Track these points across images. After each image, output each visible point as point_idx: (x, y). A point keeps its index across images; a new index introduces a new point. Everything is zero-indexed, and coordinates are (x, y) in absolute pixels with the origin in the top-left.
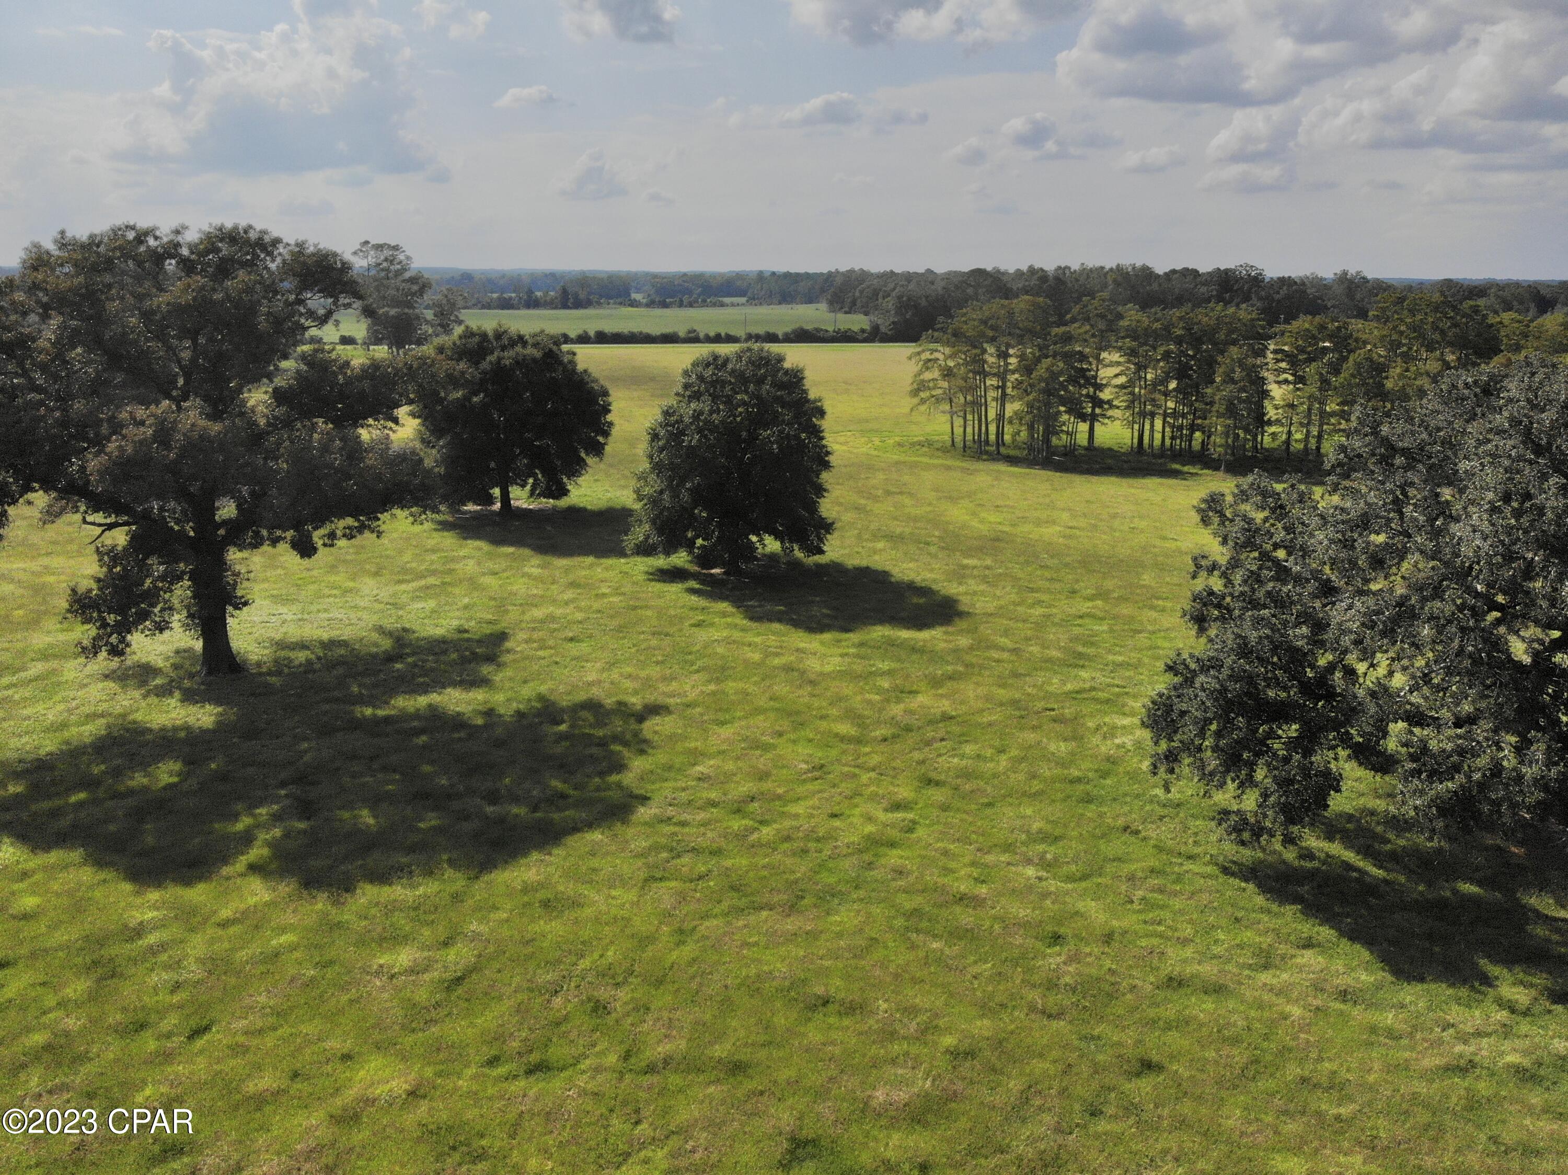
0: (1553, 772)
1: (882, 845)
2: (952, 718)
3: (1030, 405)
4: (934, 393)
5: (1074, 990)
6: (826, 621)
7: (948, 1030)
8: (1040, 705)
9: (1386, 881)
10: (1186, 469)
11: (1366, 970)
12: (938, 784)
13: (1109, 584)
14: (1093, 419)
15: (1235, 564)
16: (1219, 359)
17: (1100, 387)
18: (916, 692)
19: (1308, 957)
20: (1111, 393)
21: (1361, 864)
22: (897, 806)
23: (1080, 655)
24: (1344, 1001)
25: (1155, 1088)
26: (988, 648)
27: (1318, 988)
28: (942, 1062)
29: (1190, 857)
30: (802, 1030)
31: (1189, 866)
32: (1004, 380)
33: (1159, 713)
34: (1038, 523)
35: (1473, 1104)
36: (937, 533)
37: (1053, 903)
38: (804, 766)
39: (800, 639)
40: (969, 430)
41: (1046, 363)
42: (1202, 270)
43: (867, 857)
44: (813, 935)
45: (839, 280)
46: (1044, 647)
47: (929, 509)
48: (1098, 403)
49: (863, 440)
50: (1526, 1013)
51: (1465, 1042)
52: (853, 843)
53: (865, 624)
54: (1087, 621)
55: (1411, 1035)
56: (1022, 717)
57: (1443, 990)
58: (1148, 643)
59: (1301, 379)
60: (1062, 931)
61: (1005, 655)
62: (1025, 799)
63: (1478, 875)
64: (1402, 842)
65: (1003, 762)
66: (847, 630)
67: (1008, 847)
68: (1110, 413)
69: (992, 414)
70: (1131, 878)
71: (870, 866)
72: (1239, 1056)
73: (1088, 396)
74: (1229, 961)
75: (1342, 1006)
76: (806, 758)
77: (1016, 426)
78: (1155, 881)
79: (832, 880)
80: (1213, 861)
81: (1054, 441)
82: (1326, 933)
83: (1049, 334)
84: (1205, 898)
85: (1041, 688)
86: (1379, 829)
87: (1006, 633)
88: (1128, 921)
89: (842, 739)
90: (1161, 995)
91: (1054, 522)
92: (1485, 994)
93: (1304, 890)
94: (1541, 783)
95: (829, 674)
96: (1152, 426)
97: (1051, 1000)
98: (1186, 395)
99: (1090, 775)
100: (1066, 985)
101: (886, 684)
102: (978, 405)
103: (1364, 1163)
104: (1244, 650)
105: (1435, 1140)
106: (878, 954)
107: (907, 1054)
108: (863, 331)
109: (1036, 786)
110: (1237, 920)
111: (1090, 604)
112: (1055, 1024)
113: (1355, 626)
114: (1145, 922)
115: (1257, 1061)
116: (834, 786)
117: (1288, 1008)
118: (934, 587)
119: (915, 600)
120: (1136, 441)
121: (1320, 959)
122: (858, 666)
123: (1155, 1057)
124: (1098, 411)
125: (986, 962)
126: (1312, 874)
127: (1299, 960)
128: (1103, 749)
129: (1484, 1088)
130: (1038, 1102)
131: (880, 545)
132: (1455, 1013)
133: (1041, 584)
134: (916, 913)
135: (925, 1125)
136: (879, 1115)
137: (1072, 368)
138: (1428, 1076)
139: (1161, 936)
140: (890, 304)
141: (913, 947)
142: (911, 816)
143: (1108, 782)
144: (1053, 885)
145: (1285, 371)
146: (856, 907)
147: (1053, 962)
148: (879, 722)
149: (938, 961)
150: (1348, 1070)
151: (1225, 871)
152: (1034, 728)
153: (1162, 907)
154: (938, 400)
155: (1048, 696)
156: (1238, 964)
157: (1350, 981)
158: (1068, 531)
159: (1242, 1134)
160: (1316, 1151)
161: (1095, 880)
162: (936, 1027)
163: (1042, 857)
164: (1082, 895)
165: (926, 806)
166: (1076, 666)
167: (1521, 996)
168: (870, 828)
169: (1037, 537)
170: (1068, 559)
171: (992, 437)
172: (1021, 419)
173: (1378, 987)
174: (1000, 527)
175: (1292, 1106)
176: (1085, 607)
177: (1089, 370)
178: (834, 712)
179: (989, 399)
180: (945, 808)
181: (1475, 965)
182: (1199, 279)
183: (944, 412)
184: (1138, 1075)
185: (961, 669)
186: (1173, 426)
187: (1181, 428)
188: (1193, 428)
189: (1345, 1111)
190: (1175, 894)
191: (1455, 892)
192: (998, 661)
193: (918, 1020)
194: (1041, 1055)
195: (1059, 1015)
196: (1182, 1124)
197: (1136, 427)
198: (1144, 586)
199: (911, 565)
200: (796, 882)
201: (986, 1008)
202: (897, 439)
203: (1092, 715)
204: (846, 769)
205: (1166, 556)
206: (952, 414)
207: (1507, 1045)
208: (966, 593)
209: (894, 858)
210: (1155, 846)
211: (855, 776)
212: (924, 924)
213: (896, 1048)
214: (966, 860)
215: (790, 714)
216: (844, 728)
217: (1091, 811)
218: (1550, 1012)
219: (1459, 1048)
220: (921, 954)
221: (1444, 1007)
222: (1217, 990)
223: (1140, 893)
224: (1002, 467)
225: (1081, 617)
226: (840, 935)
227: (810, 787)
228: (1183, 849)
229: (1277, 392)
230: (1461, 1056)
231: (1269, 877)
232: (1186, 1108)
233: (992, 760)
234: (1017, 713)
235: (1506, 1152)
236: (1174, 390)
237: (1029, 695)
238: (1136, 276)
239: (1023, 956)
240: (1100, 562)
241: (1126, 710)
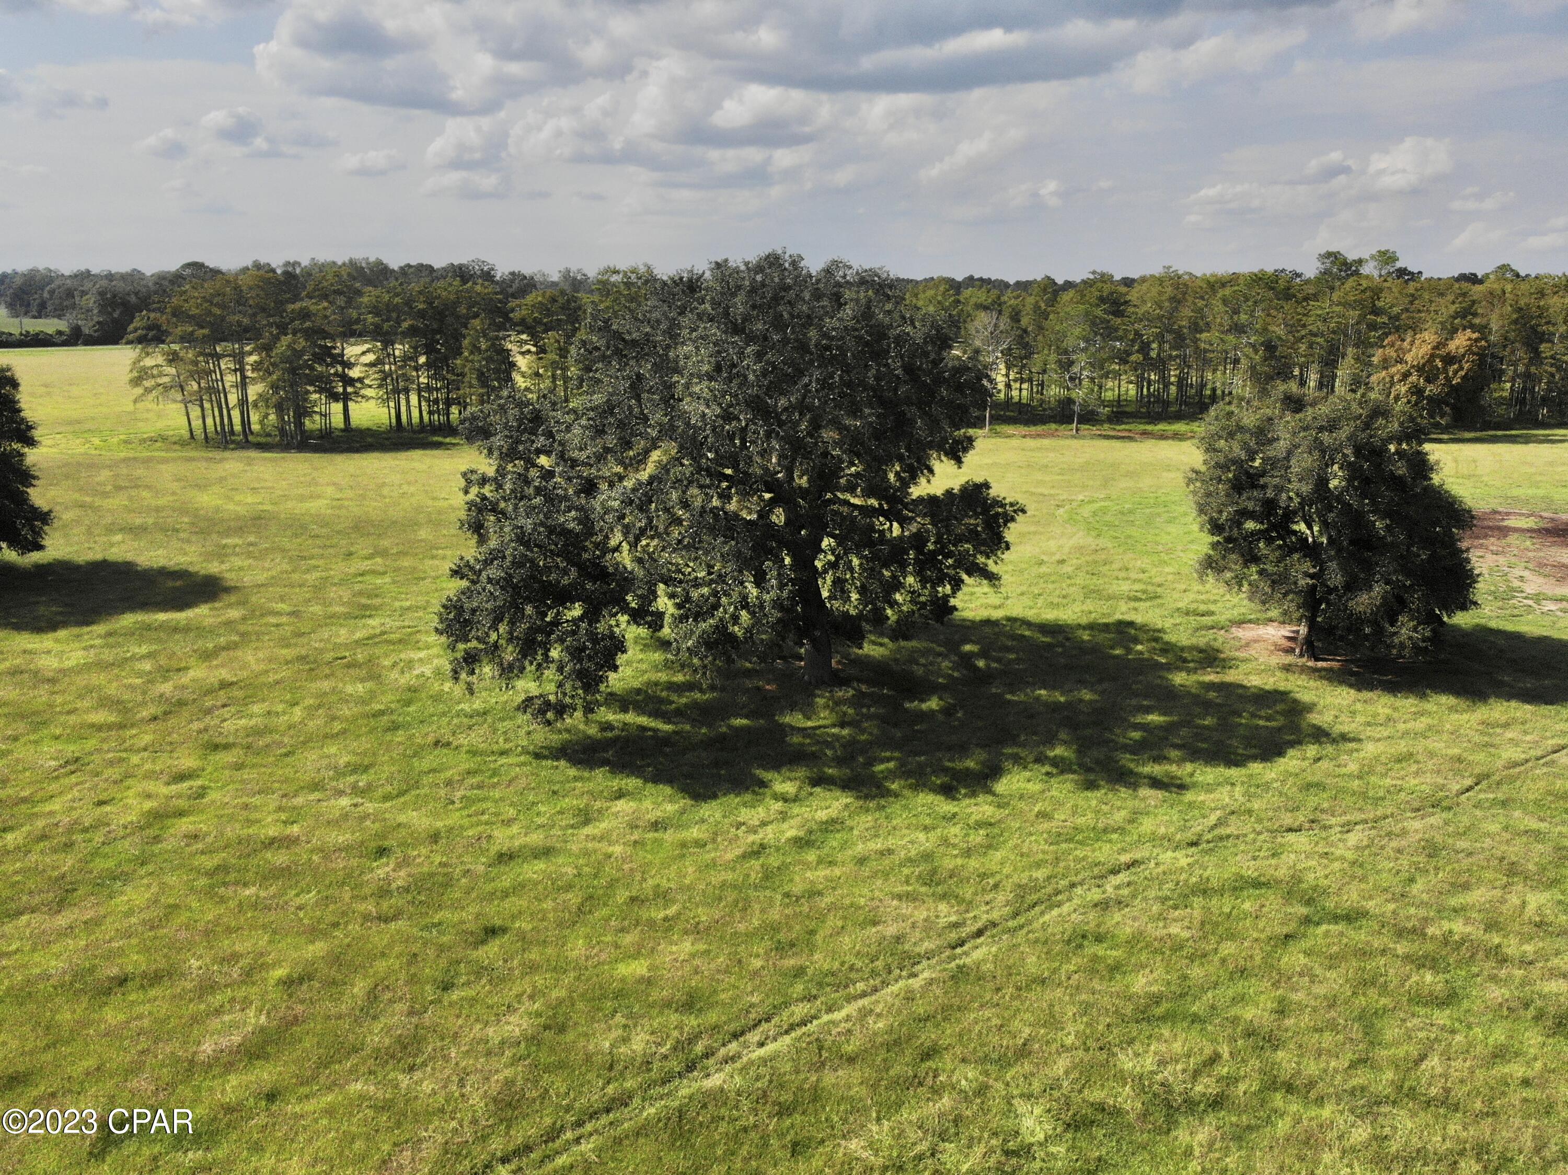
0: (785, 594)
1: (168, 817)
2: (232, 684)
3: (275, 387)
4: (160, 381)
5: (407, 890)
6: (59, 618)
7: (277, 964)
8: (329, 656)
9: (675, 732)
10: (448, 440)
11: (670, 802)
12: (227, 747)
13: (385, 543)
14: (345, 398)
15: (501, 471)
16: (464, 331)
17: (349, 365)
18: (187, 668)
19: (622, 805)
20: (361, 372)
21: (653, 724)
22: (181, 777)
23: (366, 607)
24: (656, 831)
25: (501, 947)
26: (262, 615)
27: (633, 826)
28: (274, 995)
29: (503, 753)
30: (96, 1016)
31: (503, 760)
32: (241, 363)
33: (451, 616)
34: (302, 499)
35: (768, 875)
36: (186, 520)
37: (373, 822)
38: (53, 763)
39: (25, 641)
40: (209, 421)
41: (286, 340)
42: (436, 266)
43: (151, 832)
44: (96, 922)
45: (18, 281)
46: (324, 604)
47: (171, 498)
48: (350, 381)
49: (78, 441)
50: (796, 799)
51: (755, 832)
52: (132, 823)
53: (110, 614)
54: (368, 578)
55: (714, 840)
56: (312, 670)
57: (734, 800)
58: (434, 587)
59: (542, 350)
60: (386, 844)
61: (284, 619)
62: (329, 741)
63: (745, 711)
64: (684, 700)
65: (298, 713)
66: (88, 623)
67: (316, 786)
68: (363, 392)
69: (233, 399)
70: (449, 783)
71: (157, 839)
72: (573, 898)
73: (336, 374)
74: (553, 826)
75: (656, 835)
76: (55, 755)
77: (263, 410)
78: (474, 780)
79: (110, 864)
80: (525, 751)
81: (308, 423)
82: (632, 783)
83: (285, 311)
84: (523, 782)
85: (328, 640)
86: (664, 694)
87: (282, 599)
88: (454, 818)
89: (99, 728)
90: (494, 871)
91: (319, 497)
92: (764, 794)
93: (609, 755)
94: (777, 604)
95: (71, 670)
96: (408, 401)
97: (385, 905)
98: (438, 369)
99: (393, 706)
100: (398, 888)
101: (147, 666)
102: (216, 393)
103: (692, 944)
104: (522, 539)
105: (744, 909)
106: (182, 917)
107: (232, 1000)
108: (60, 333)
109: (337, 726)
110: (554, 793)
111: (369, 562)
112: (393, 925)
113: (616, 504)
114: (469, 816)
115: (591, 897)
116: (97, 775)
117: (611, 849)
118: (191, 569)
119: (170, 584)
120: (394, 421)
121: (631, 804)
122: (108, 655)
123: (498, 922)
124: (350, 389)
125: (309, 892)
126: (614, 741)
127: (614, 810)
128: (402, 681)
129: (774, 861)
130: (388, 995)
131: (118, 537)
132: (745, 814)
133: (316, 551)
134: (223, 868)
135: (266, 1057)
136: (210, 1066)
137: (316, 346)
138: (731, 866)
139: (487, 823)
140: (90, 301)
141: (223, 900)
142: (199, 782)
143: (411, 709)
144: (370, 807)
145: (526, 342)
146: (145, 881)
147: (381, 873)
148: (144, 703)
149: (254, 906)
150: (668, 880)
151: (537, 756)
152: (327, 677)
153: (485, 799)
154: (167, 388)
155: (336, 647)
156: (562, 828)
157: (659, 814)
158: (334, 503)
159: (587, 958)
160: (653, 950)
161: (413, 793)
162: (262, 964)
163: (354, 787)
164: (403, 808)
165: (216, 770)
166: (364, 617)
167: (789, 788)
168: (148, 805)
169: (303, 511)
170: (339, 528)
171: (238, 427)
172: (267, 400)
173: (683, 812)
174: (261, 507)
175: (626, 923)
176: (366, 565)
177: (335, 348)
178: (86, 704)
179: (227, 385)
180: (239, 767)
181: (753, 776)
182: (435, 275)
183: (175, 401)
184: (483, 942)
185: (236, 638)
186: (428, 400)
187: (436, 401)
188: (448, 403)
189: (672, 911)
190: (494, 786)
191: (730, 727)
192: (277, 625)
193: (240, 965)
194: (383, 954)
195: (395, 918)
196: (532, 968)
197: (392, 404)
198: (421, 541)
199: (160, 552)
200: (63, 876)
201: (314, 933)
202: (122, 437)
203: (386, 655)
204: (110, 755)
205: (440, 513)
206: (186, 403)
207: (785, 826)
208: (230, 570)
209: (185, 825)
210: (468, 752)
211: (121, 760)
212: (232, 877)
213: (218, 999)
214: (272, 807)
215: (22, 716)
216: (100, 717)
217: (400, 736)
218: (811, 794)
219: (751, 838)
220: (231, 904)
221: (736, 812)
222: (546, 852)
223: (458, 794)
224: (253, 454)
225: (362, 575)
226: (129, 913)
227: (66, 781)
228: (495, 748)
229: (522, 362)
230: (753, 843)
231: (577, 751)
232: (534, 955)
233: (284, 713)
234: (307, 667)
235: (797, 901)
236: (424, 364)
237: (316, 649)
238: (371, 270)
239: (349, 876)
240: (373, 526)
241: (421, 645)
